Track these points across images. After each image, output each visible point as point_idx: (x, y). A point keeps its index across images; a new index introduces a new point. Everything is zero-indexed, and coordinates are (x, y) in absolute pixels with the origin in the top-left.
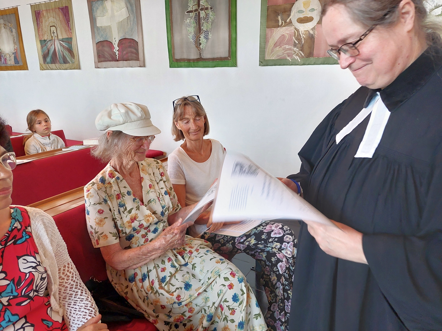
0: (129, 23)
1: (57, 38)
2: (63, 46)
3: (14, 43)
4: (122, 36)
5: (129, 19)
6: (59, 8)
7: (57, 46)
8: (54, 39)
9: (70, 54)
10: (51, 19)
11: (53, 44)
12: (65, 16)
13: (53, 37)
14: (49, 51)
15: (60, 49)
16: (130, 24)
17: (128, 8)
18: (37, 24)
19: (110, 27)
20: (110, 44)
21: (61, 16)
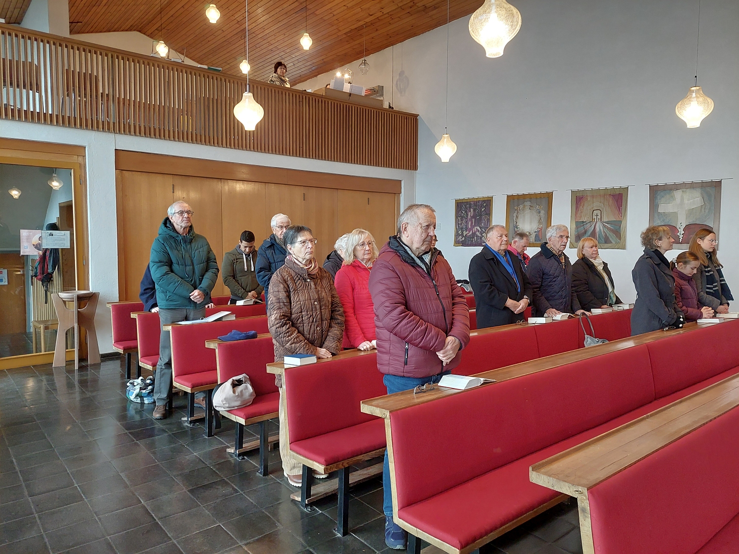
0: (703, 210)
1: (600, 220)
2: (608, 228)
3: (539, 223)
4: (691, 221)
5: (704, 206)
6: (610, 195)
7: (599, 227)
8: (596, 220)
9: (614, 235)
10: (597, 204)
11: (593, 226)
12: (617, 201)
13: (595, 219)
14: (585, 232)
15: (602, 231)
16: (705, 211)
17: (705, 198)
18: (577, 208)
19: (675, 214)
20: (674, 229)
21: (611, 202)
